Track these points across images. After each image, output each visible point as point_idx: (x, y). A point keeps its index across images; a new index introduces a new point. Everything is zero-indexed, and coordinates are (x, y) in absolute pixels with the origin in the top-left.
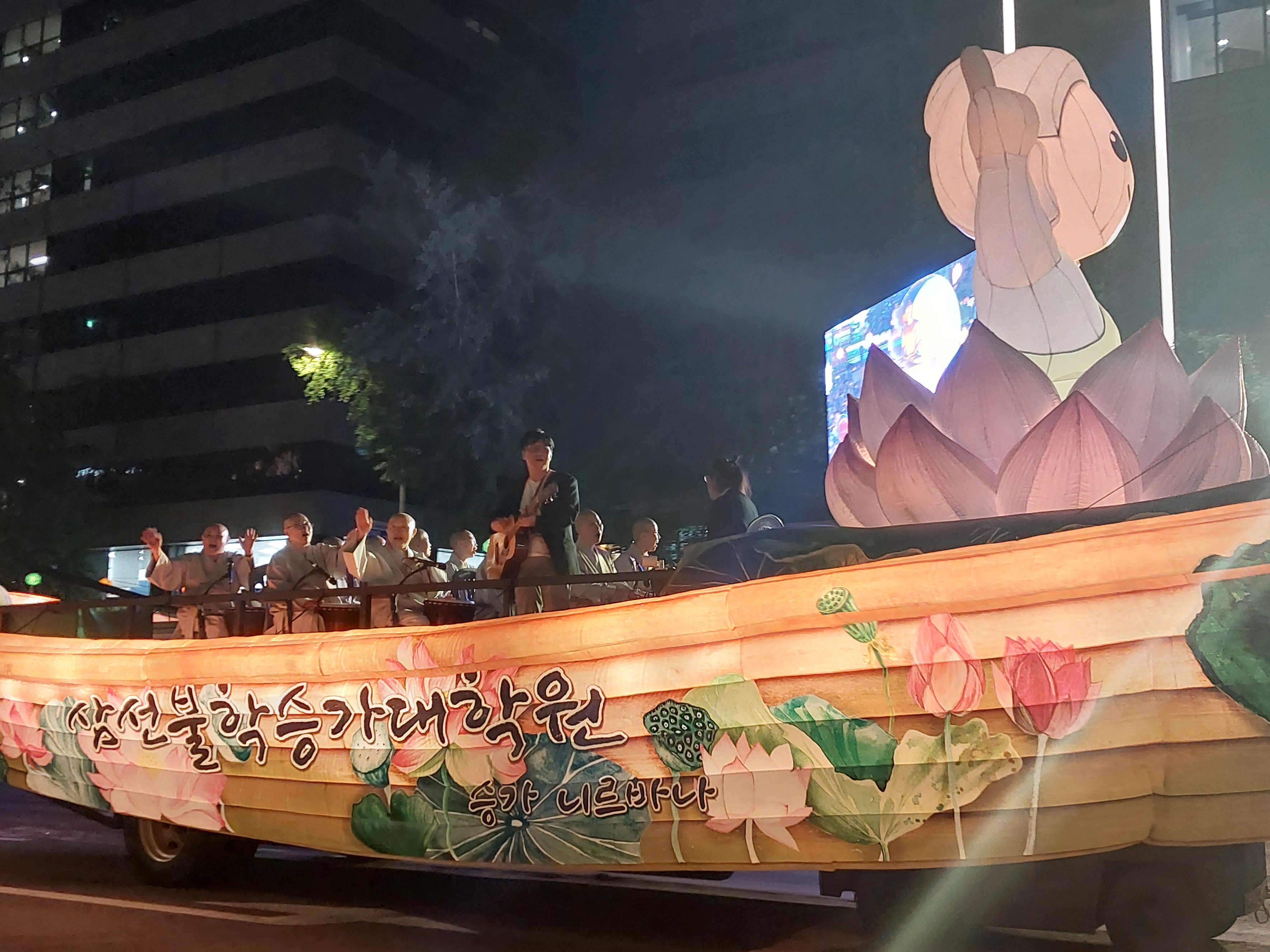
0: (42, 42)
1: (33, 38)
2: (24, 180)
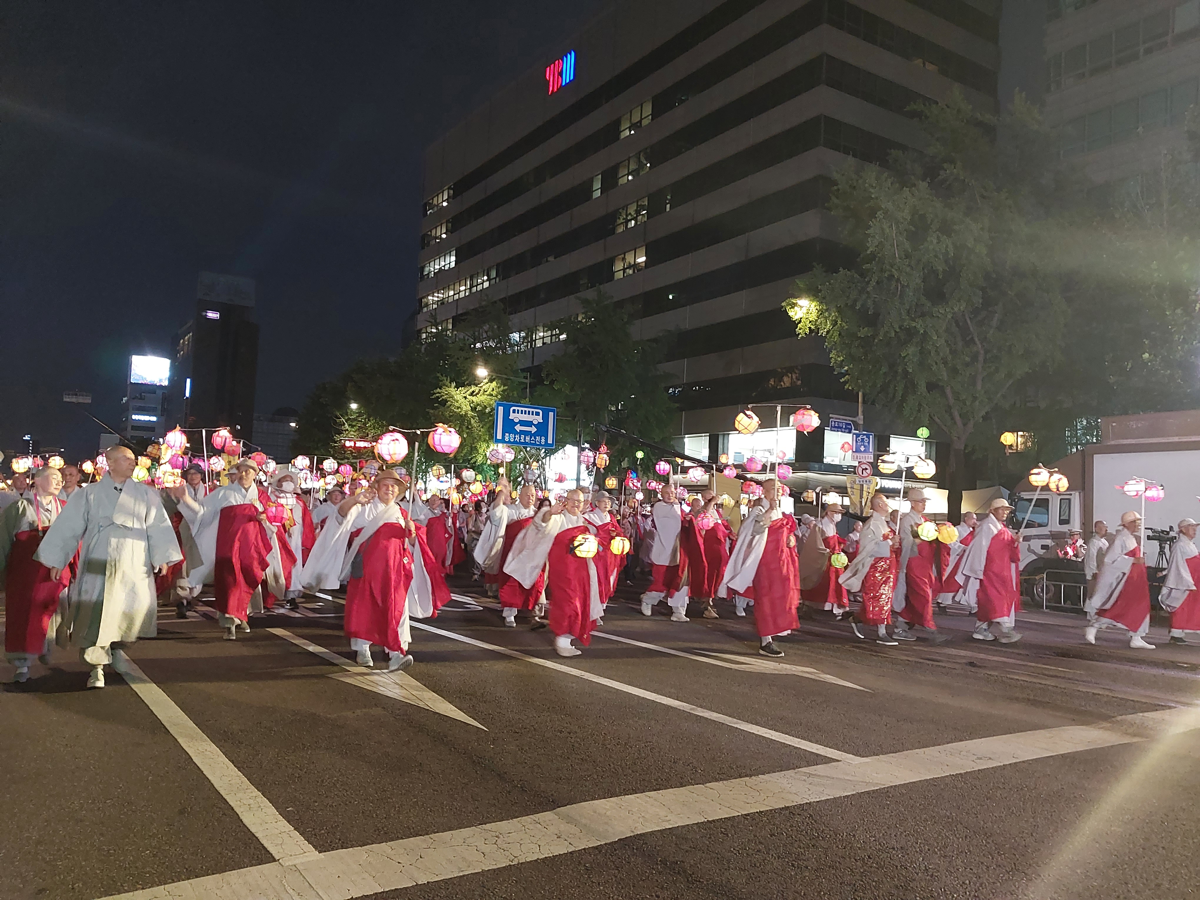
0: (642, 119)
1: (636, 118)
2: (632, 210)
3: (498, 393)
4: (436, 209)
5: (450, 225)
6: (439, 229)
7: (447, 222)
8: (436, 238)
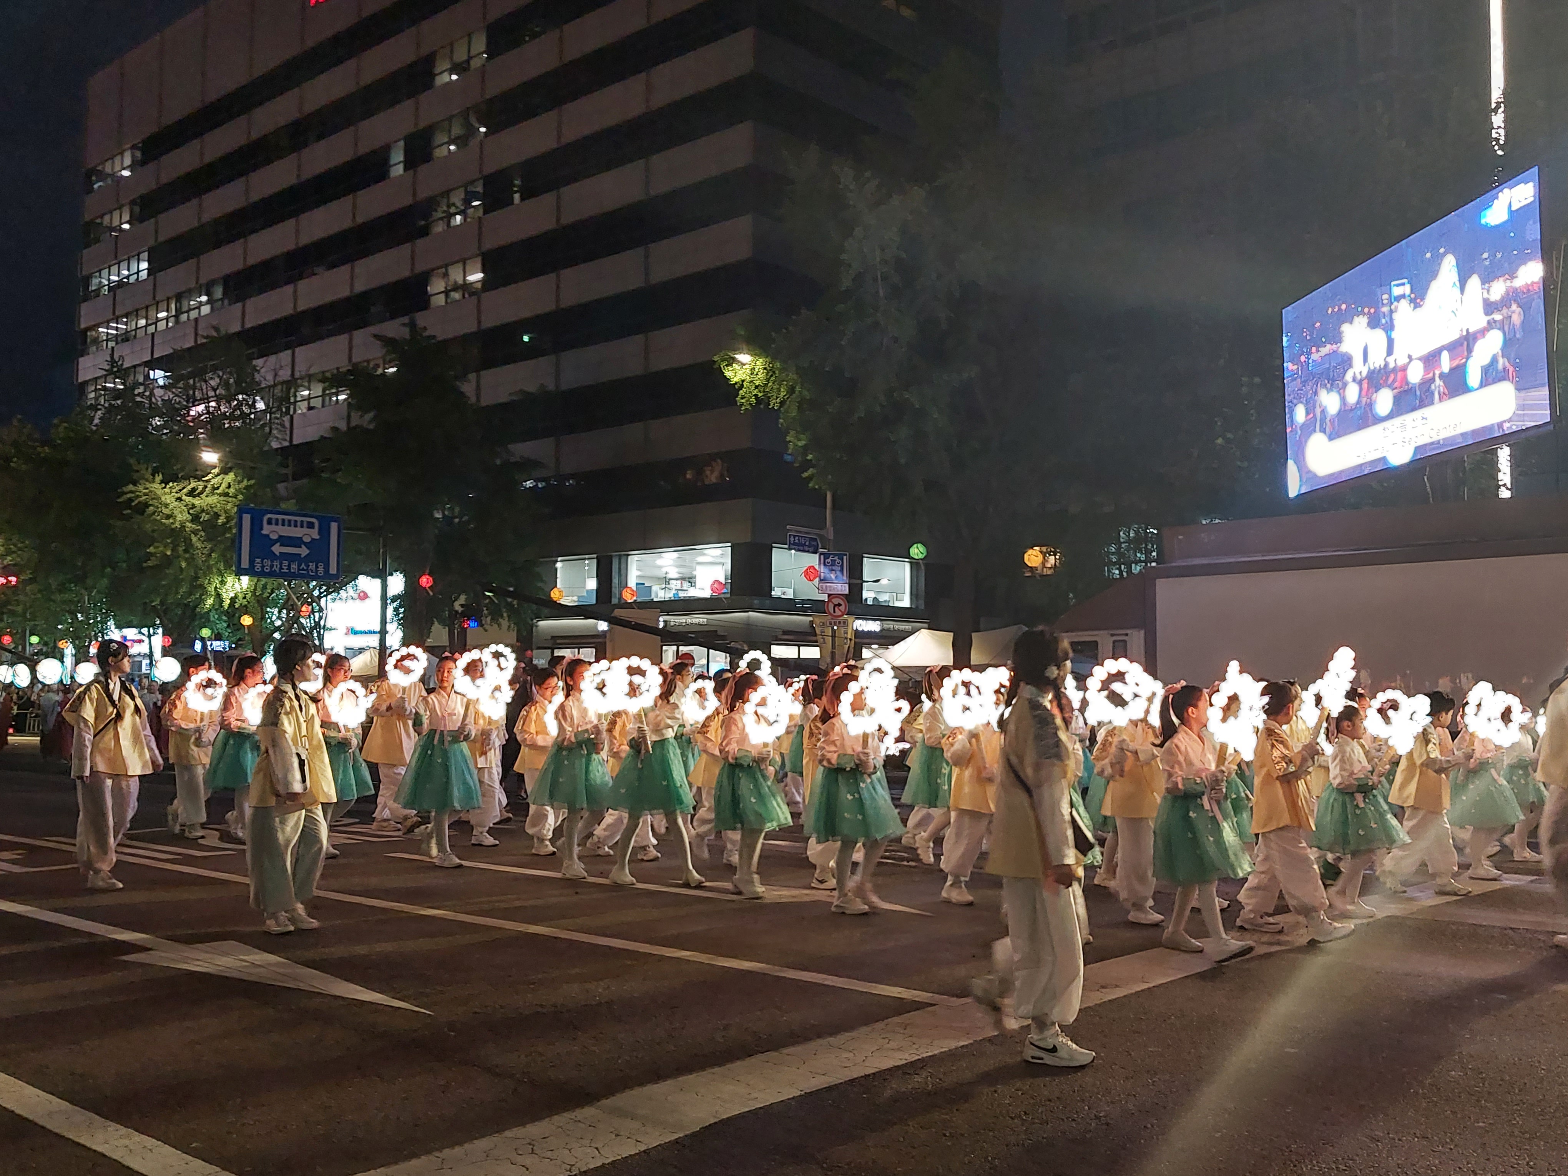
0: (469, 59)
1: (460, 55)
2: (457, 198)
3: (239, 491)
4: (109, 181)
5: (137, 209)
6: (116, 214)
7: (133, 203)
8: (113, 229)
